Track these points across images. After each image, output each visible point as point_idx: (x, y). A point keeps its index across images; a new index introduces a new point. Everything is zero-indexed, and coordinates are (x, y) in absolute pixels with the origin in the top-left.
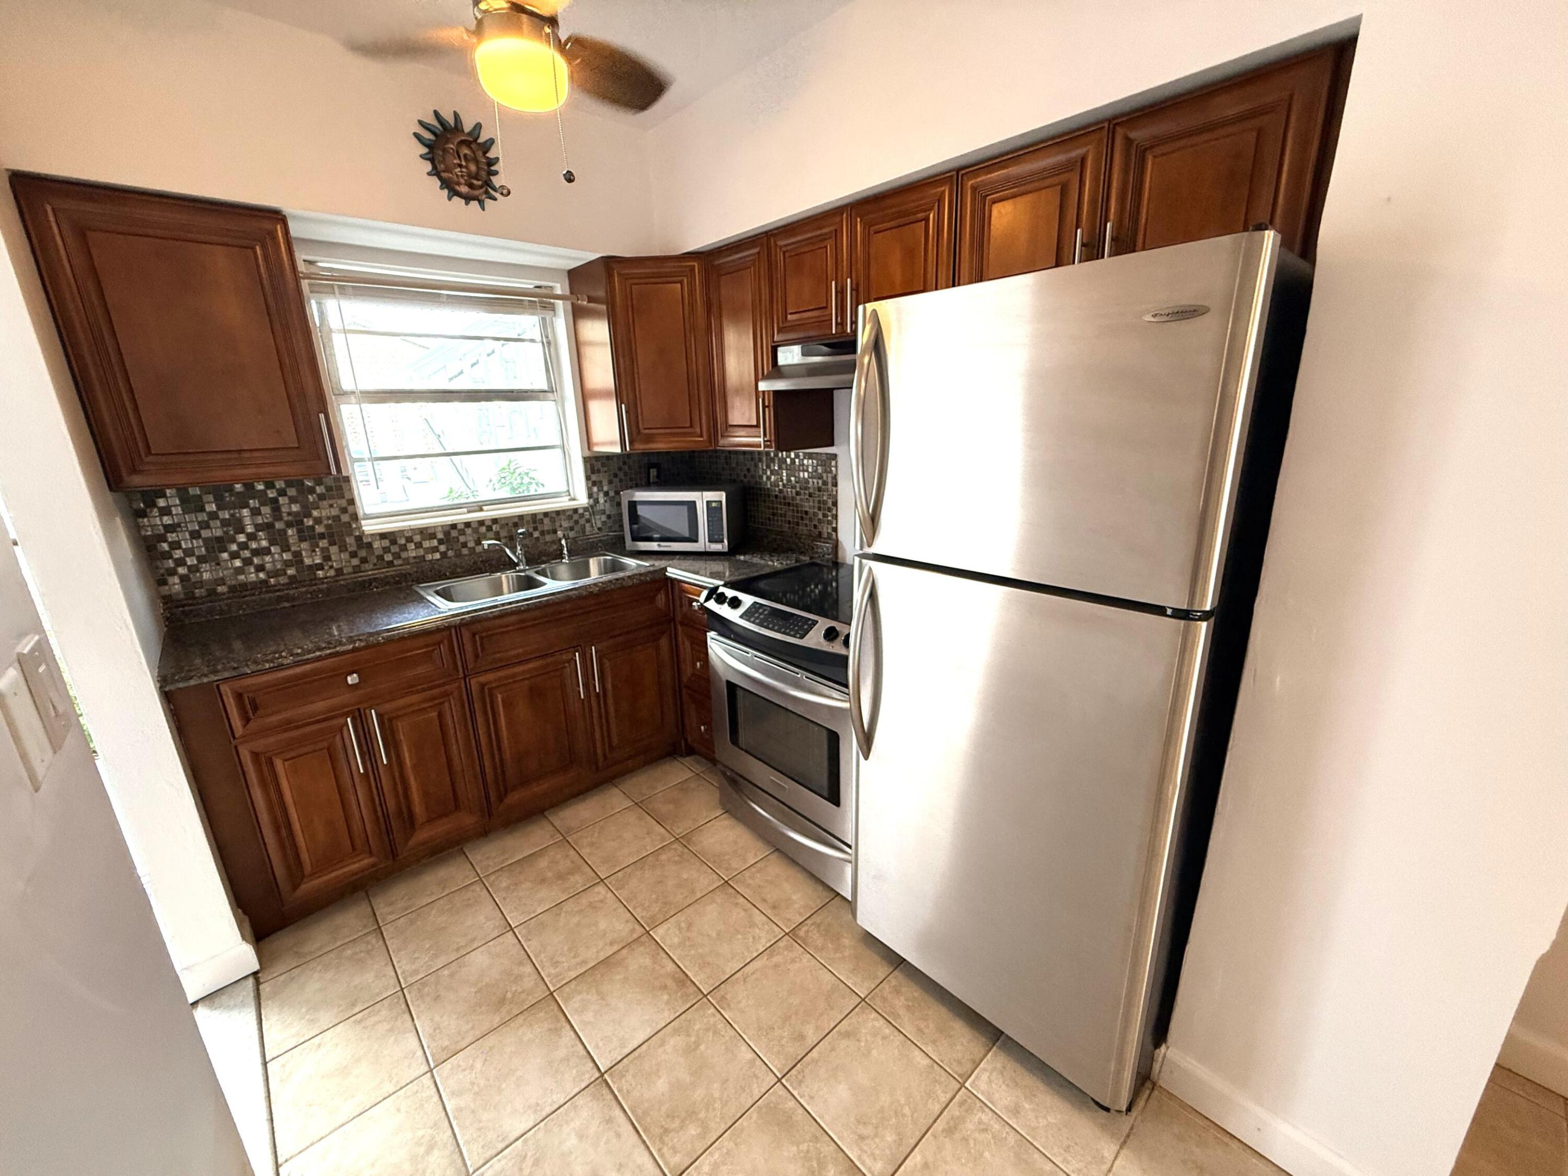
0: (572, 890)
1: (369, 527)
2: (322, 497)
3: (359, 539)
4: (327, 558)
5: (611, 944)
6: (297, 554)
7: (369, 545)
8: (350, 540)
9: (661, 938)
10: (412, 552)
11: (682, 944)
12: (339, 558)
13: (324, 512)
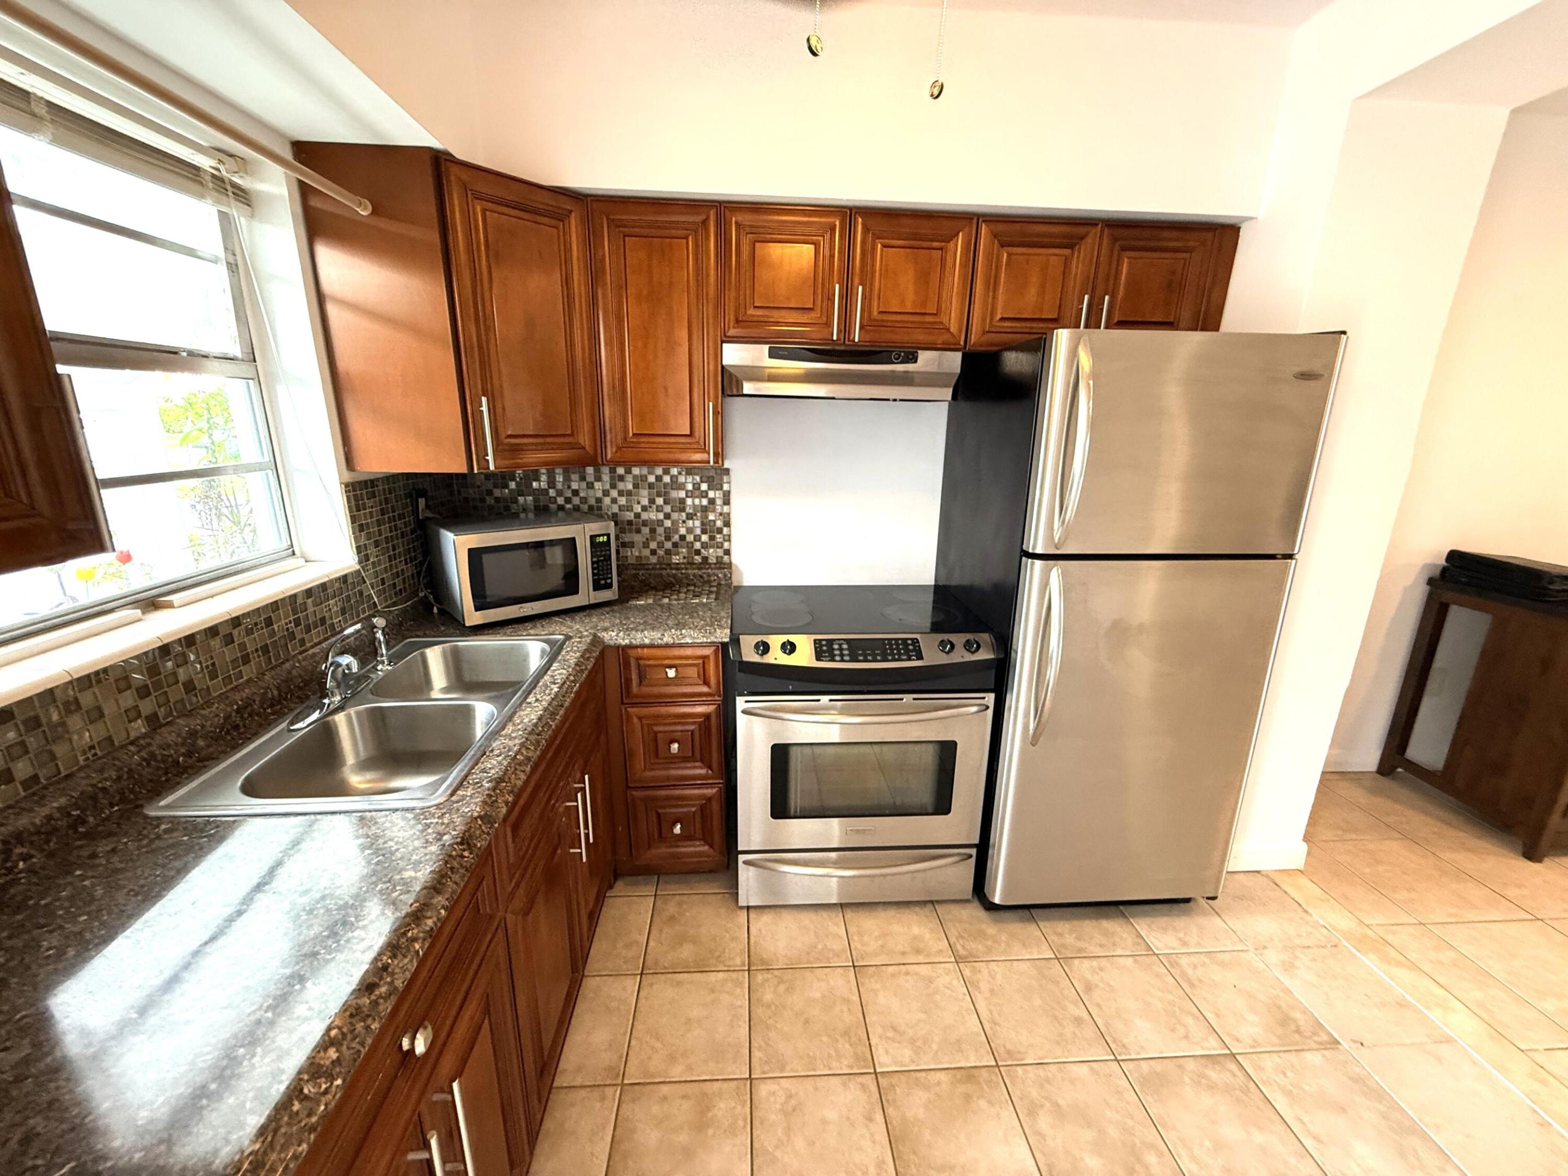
0: (741, 1123)
5: (870, 1119)
9: (896, 1064)
11: (917, 1051)
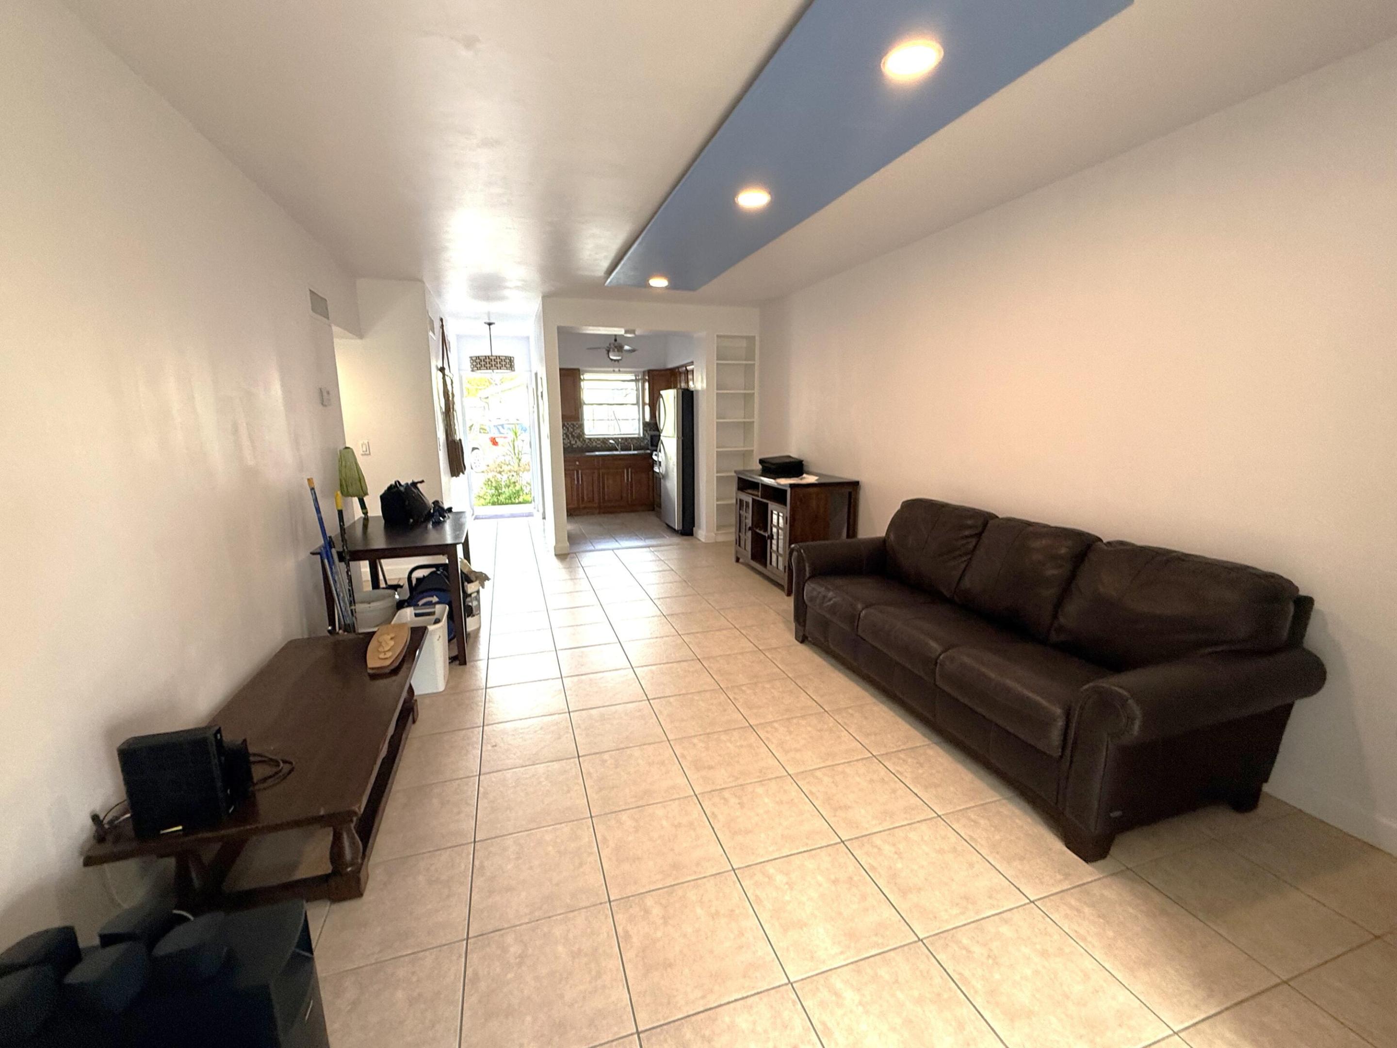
1: (586, 437)
2: (577, 428)
3: (583, 439)
4: (576, 442)
6: (570, 441)
7: (585, 441)
8: (581, 439)
10: (594, 444)
12: (579, 444)
13: (578, 431)
